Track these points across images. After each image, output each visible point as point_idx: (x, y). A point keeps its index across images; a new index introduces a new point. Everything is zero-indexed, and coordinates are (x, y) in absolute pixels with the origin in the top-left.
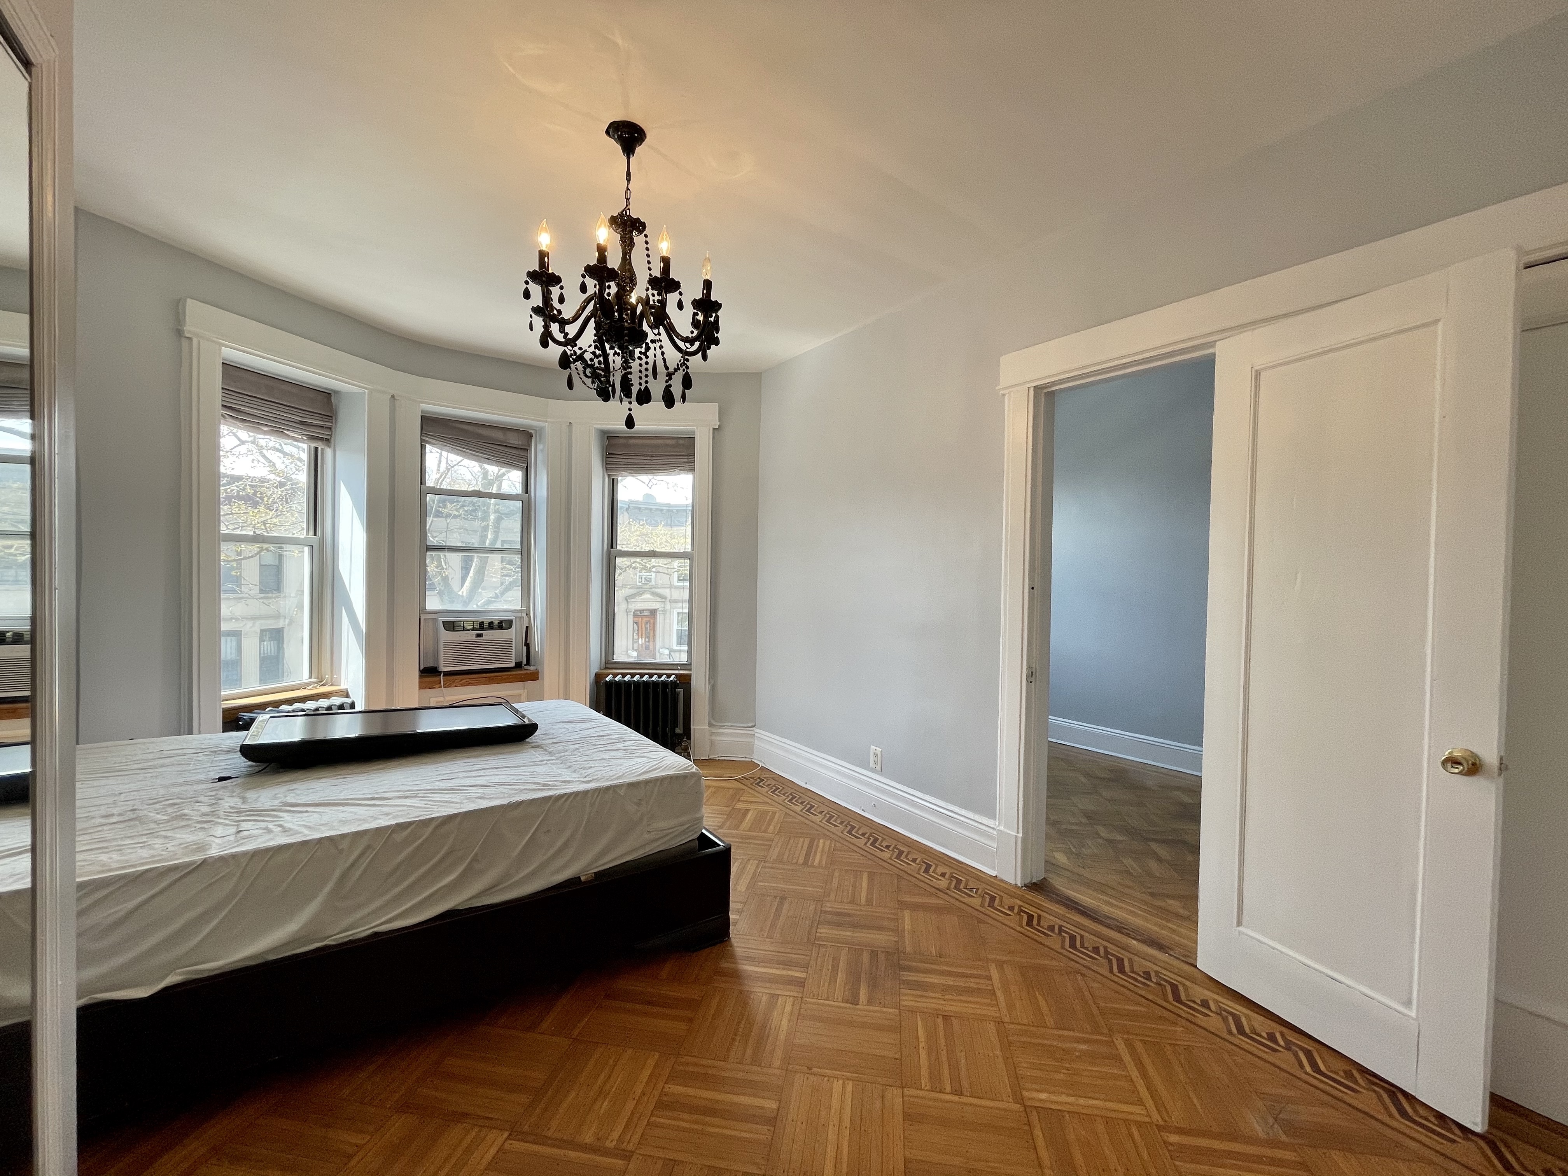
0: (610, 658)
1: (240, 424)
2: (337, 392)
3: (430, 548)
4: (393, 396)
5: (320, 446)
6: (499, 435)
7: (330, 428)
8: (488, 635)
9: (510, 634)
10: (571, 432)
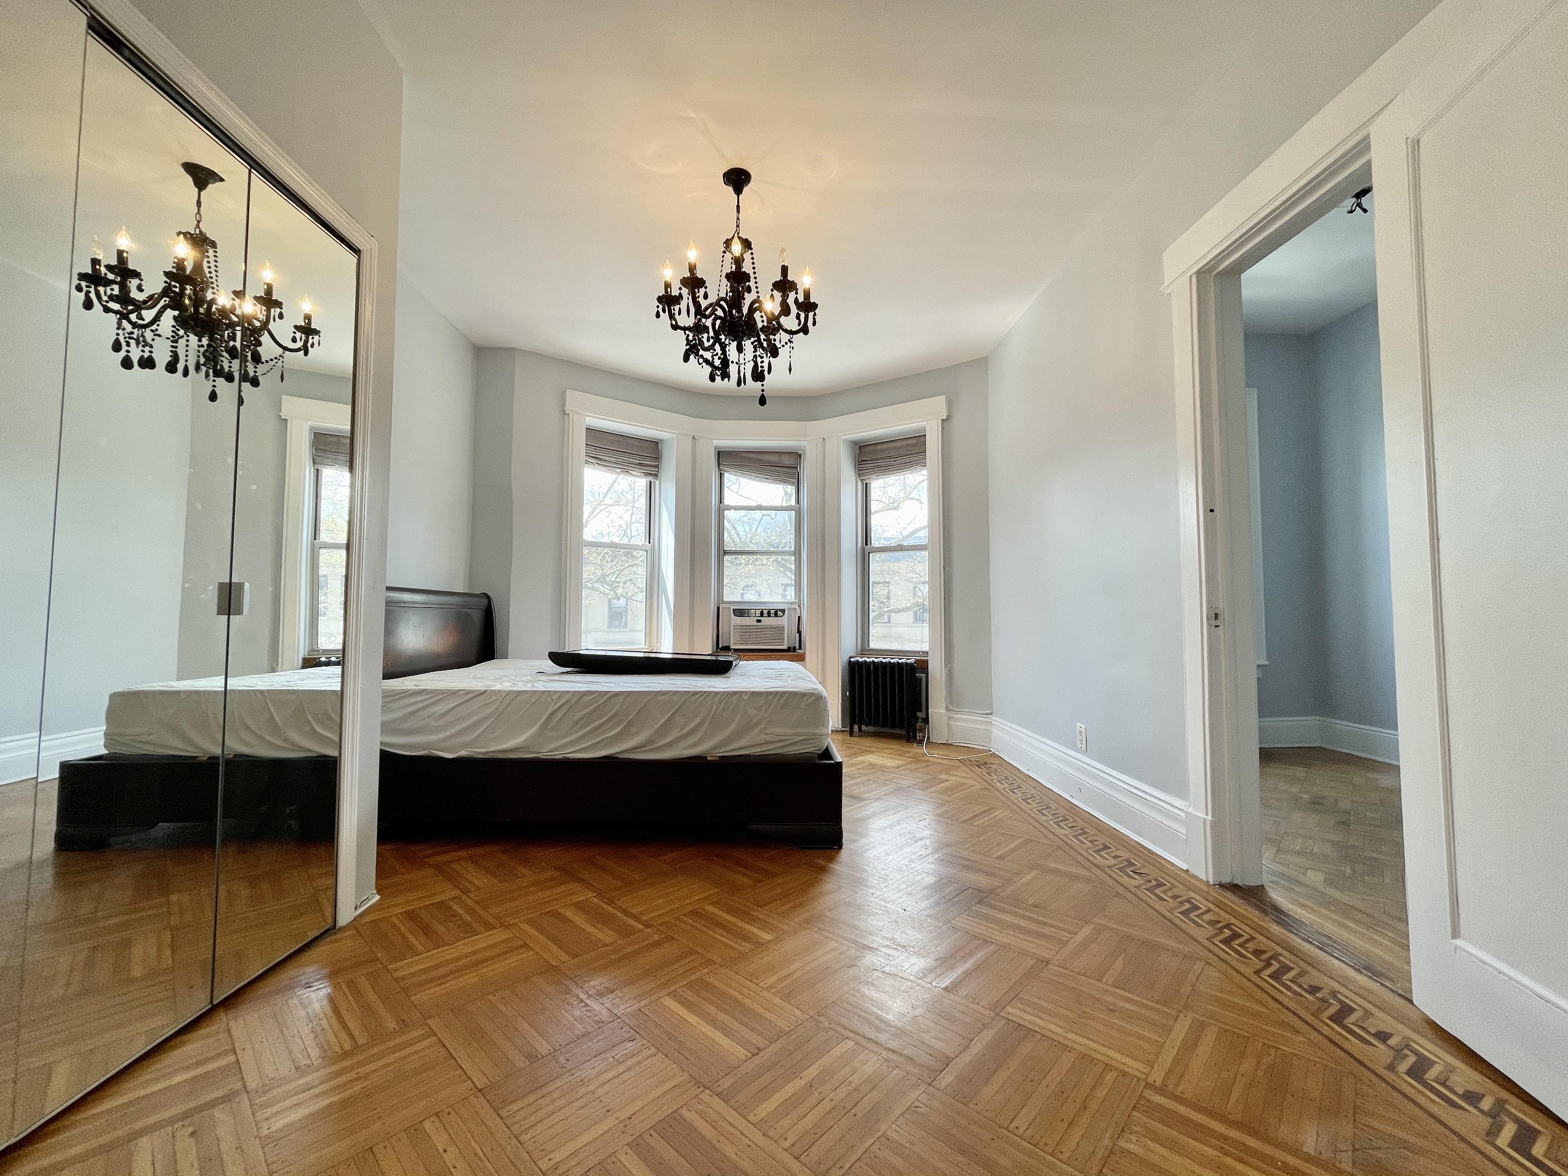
0: (866, 646)
1: (603, 469)
2: (660, 440)
3: (726, 553)
4: (694, 437)
5: (651, 478)
6: (774, 458)
7: (657, 466)
8: (766, 621)
9: (783, 621)
10: (824, 446)
